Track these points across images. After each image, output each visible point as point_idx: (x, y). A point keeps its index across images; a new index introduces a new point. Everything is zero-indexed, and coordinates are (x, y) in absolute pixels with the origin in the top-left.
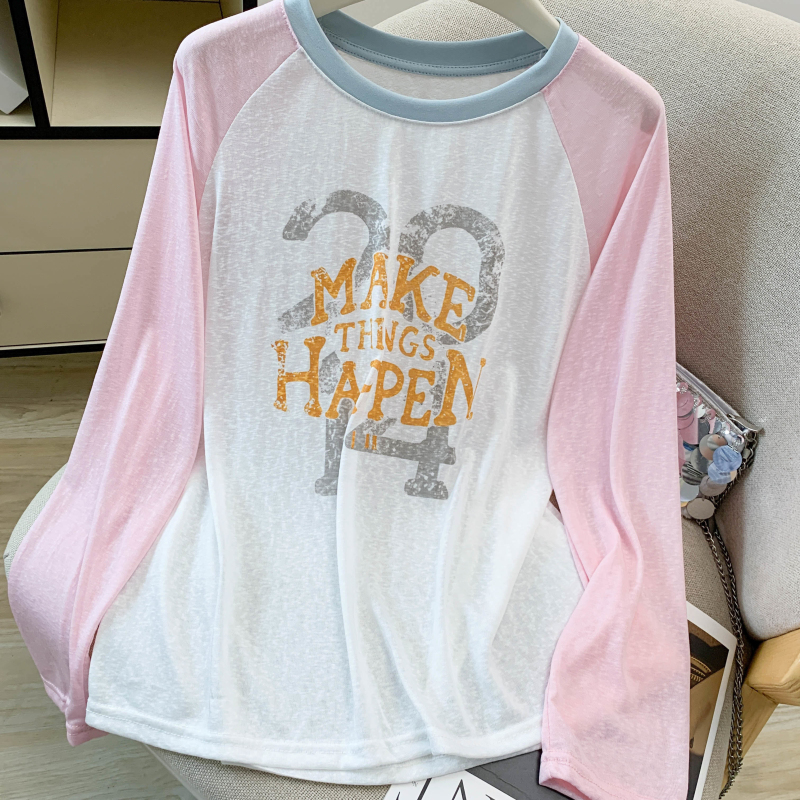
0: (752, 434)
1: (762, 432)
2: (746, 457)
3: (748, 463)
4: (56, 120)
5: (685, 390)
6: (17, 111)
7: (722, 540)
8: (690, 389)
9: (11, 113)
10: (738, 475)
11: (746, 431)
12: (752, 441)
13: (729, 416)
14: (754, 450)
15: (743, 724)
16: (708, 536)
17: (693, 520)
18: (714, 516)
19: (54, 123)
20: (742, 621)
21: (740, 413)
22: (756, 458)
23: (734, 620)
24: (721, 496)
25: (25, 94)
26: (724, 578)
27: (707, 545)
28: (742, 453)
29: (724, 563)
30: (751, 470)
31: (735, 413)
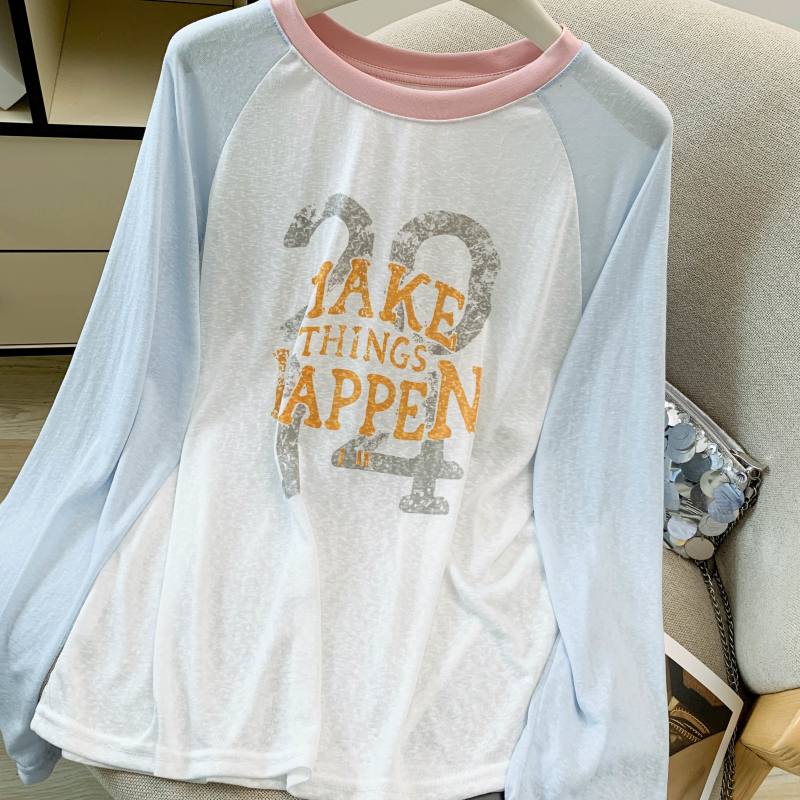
0: (756, 472)
1: (767, 470)
2: (749, 497)
3: (749, 505)
4: (53, 118)
5: (686, 421)
6: (15, 107)
7: (721, 583)
8: (692, 421)
9: (9, 109)
10: (740, 515)
11: (750, 469)
12: (756, 480)
13: (732, 452)
14: (758, 489)
15: (735, 786)
16: (707, 578)
17: (691, 560)
18: (713, 556)
19: (51, 121)
20: (739, 672)
21: (744, 449)
22: (759, 497)
24: (721, 536)
25: (22, 91)
26: (720, 624)
27: (705, 587)
28: (745, 492)
29: (722, 608)
30: (753, 511)
31: (739, 449)
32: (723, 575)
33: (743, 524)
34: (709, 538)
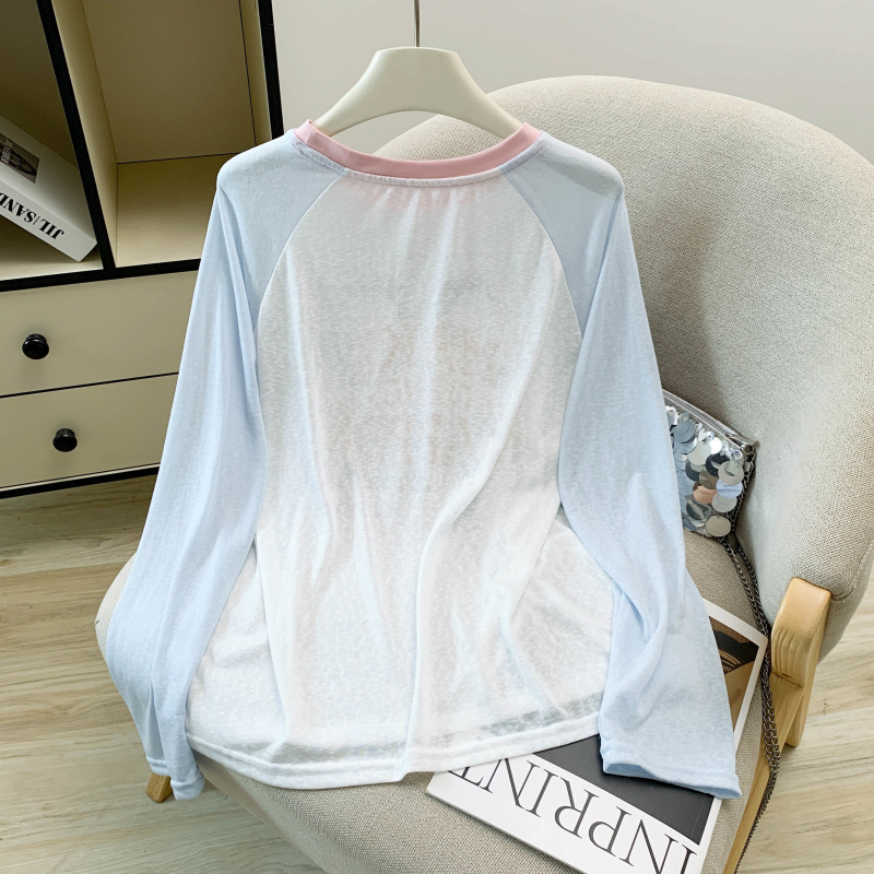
0: (749, 448)
1: (757, 444)
2: (748, 470)
3: (749, 479)
5: (686, 419)
6: (88, 257)
7: (745, 556)
8: (691, 417)
9: (84, 260)
10: (744, 488)
11: (743, 446)
12: (751, 454)
13: (727, 436)
14: (754, 463)
16: (730, 552)
17: (714, 539)
18: (732, 532)
19: (118, 265)
21: (737, 431)
22: (757, 469)
23: (759, 620)
24: (734, 511)
25: (94, 243)
26: (747, 586)
27: (729, 559)
28: (744, 467)
29: (746, 572)
30: (754, 482)
31: (733, 433)
32: (744, 549)
33: (749, 496)
34: (724, 515)
